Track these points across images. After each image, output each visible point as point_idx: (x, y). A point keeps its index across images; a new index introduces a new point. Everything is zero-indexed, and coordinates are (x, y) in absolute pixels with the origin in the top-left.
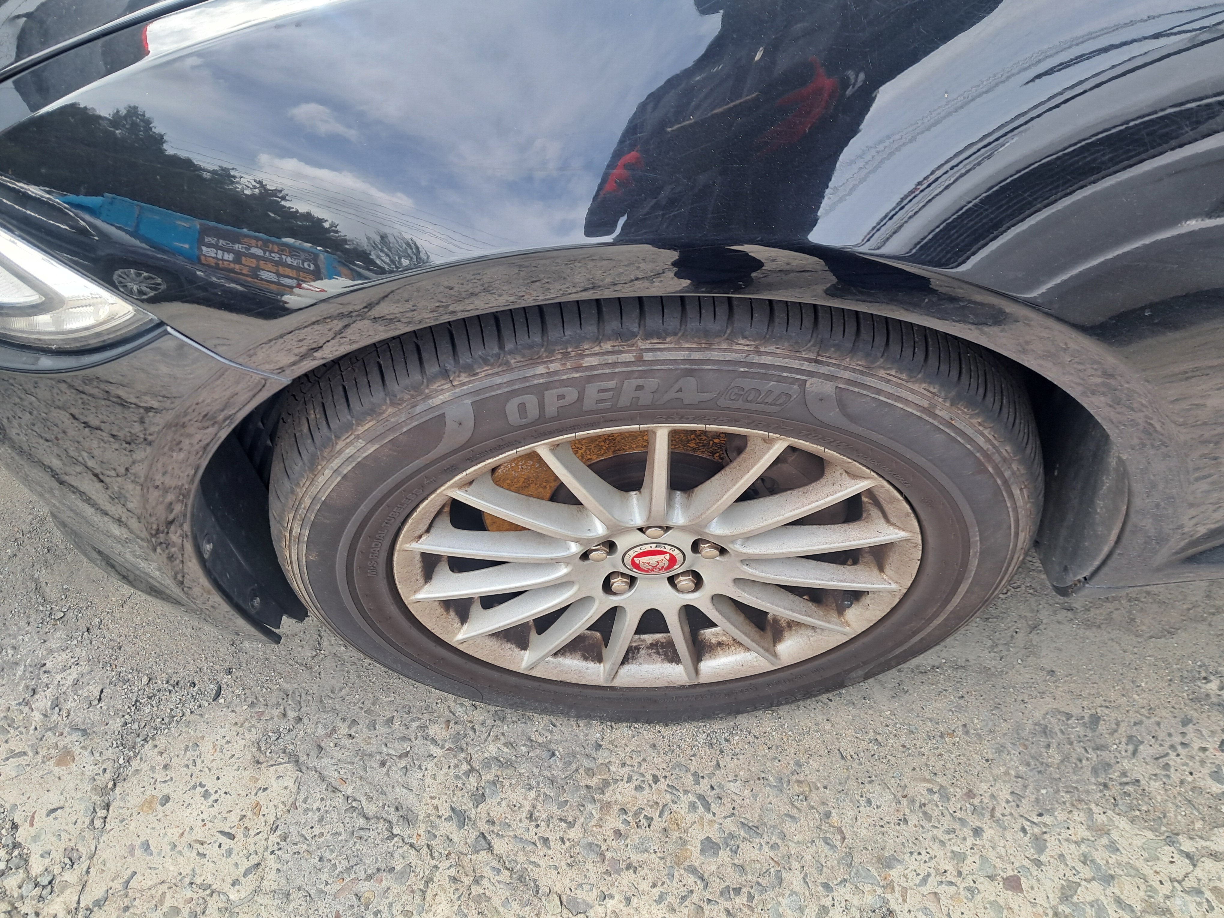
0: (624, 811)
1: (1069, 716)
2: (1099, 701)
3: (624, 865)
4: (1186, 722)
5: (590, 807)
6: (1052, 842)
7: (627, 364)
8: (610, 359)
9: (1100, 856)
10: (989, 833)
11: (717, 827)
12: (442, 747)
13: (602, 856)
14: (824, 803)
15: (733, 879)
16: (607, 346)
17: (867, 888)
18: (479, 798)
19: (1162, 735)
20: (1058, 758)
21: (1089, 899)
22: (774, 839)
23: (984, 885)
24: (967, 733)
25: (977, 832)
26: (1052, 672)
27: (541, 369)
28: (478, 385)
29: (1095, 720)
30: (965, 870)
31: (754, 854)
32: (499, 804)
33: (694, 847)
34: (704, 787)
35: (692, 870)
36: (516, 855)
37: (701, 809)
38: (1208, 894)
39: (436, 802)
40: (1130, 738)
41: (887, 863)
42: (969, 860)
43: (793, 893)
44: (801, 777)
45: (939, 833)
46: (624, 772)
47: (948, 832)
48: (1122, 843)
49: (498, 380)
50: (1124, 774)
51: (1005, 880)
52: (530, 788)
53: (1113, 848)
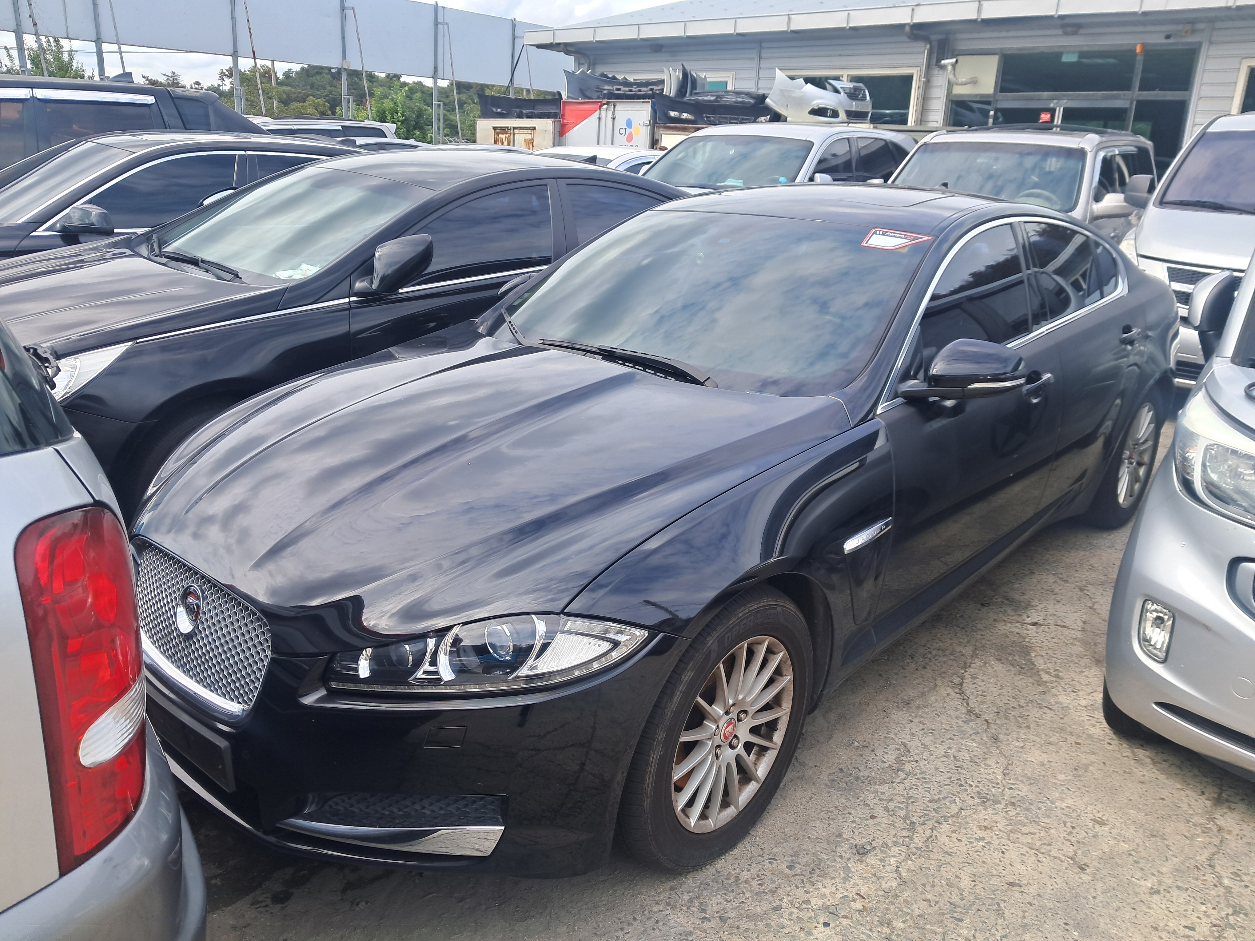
0: (753, 878)
1: (834, 773)
2: (836, 765)
3: (774, 889)
4: (861, 755)
5: (741, 886)
6: (869, 803)
9: (882, 797)
10: (853, 812)
11: (785, 862)
12: (668, 909)
13: (764, 892)
14: (804, 836)
15: (809, 869)
17: (843, 844)
18: (704, 911)
19: (860, 762)
20: (845, 785)
21: (893, 807)
22: (805, 852)
23: (868, 822)
24: (815, 795)
25: (850, 813)
26: (816, 766)
29: (841, 770)
30: (859, 823)
31: (805, 860)
32: (712, 906)
33: (787, 871)
34: (766, 857)
35: (793, 876)
36: (739, 912)
37: (774, 861)
38: (914, 787)
39: (691, 922)
40: (854, 768)
41: (840, 835)
42: (857, 820)
43: (828, 859)
44: (789, 835)
45: (842, 821)
46: (737, 871)
47: (844, 818)
48: (883, 791)
50: (863, 777)
51: (870, 818)
52: (716, 896)
53: (883, 793)
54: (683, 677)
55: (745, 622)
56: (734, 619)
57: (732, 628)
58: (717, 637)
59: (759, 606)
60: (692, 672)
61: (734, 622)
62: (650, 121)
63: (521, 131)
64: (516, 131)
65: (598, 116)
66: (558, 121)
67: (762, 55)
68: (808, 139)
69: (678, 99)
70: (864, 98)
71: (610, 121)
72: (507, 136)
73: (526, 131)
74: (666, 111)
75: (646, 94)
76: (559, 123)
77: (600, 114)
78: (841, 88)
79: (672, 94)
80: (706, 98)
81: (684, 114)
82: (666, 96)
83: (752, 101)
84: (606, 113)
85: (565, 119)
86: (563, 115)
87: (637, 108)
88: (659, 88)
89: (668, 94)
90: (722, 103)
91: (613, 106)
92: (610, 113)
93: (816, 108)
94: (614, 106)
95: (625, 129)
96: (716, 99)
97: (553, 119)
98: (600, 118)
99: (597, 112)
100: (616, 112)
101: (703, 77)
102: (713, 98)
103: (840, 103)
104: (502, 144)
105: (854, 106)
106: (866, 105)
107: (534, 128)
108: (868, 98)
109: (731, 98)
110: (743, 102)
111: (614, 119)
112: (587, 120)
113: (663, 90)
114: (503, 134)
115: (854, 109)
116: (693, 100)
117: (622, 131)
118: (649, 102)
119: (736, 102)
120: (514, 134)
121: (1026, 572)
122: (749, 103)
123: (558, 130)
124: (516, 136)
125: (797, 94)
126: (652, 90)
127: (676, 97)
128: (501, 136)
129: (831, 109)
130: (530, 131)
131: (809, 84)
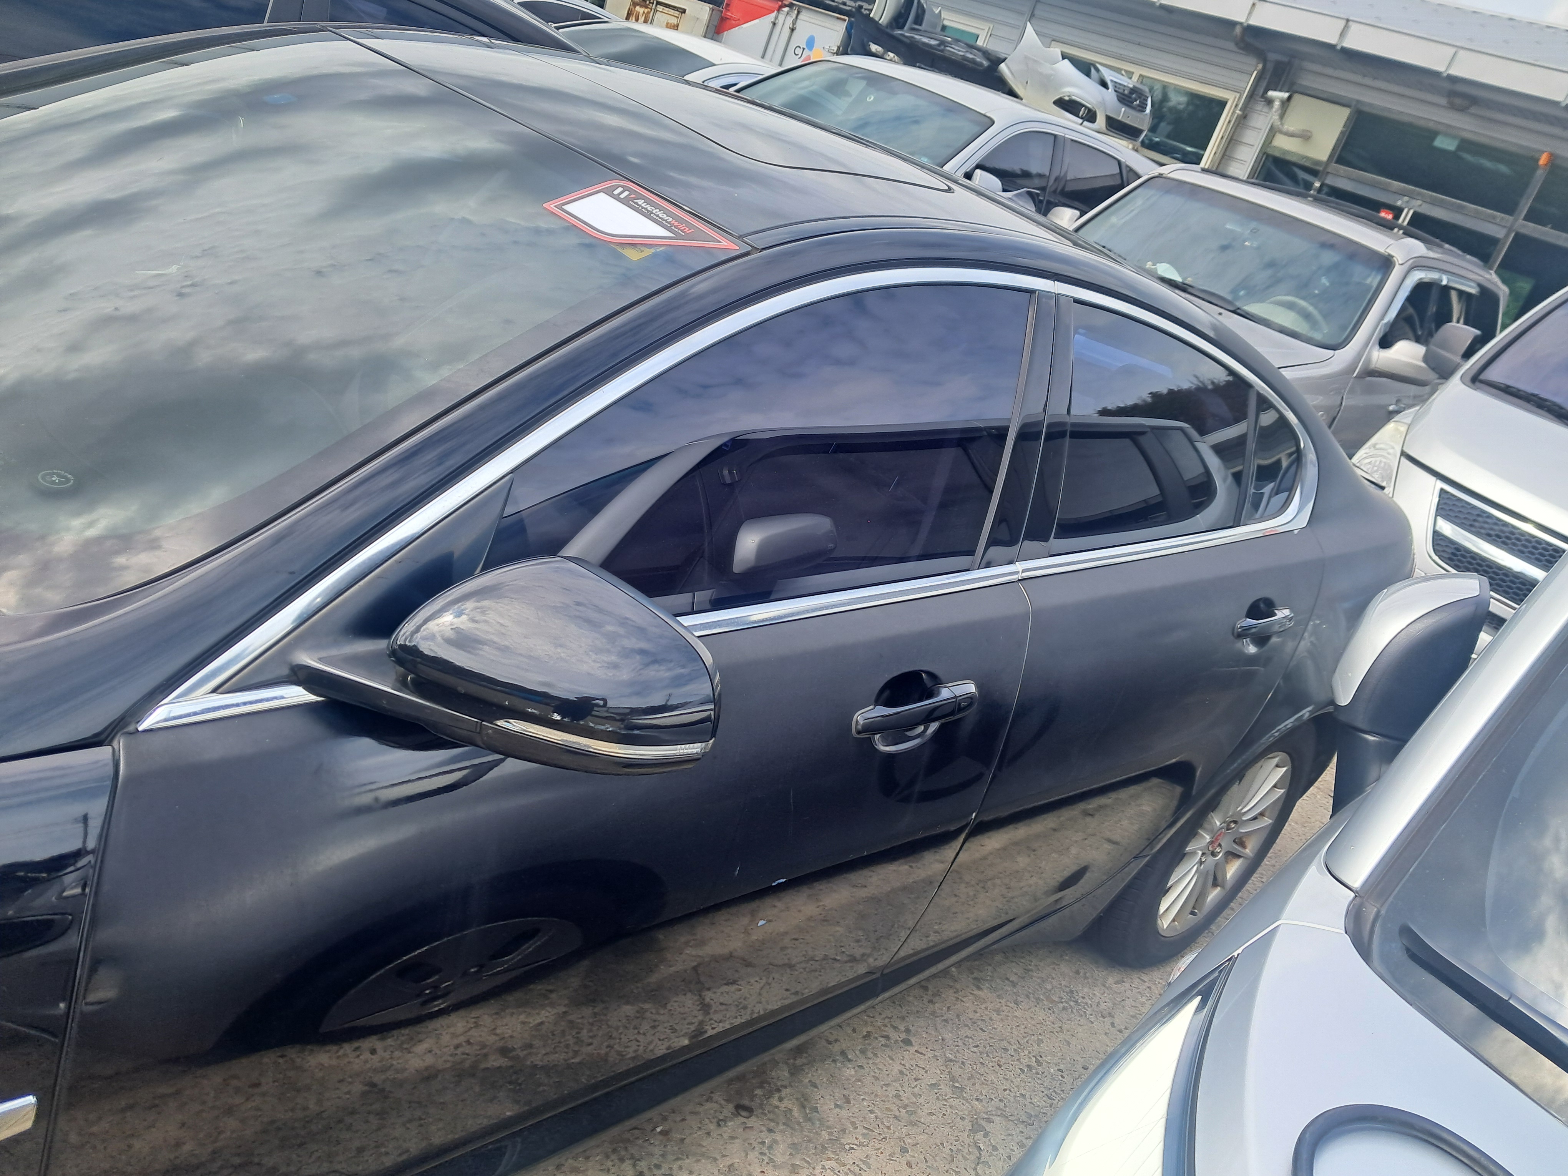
62: (839, 47)
63: (666, 10)
64: (660, 8)
65: (773, 20)
66: (719, 11)
67: (1037, 12)
68: (988, 115)
69: (889, 31)
70: (1142, 108)
71: (786, 31)
72: (646, 11)
73: (672, 12)
74: (865, 40)
75: (850, 11)
76: (719, 13)
77: (776, 18)
78: (1112, 81)
79: (884, 20)
80: (925, 40)
81: (889, 53)
82: (872, 20)
83: (986, 63)
84: (785, 19)
85: (729, 10)
86: (728, 5)
87: (827, 25)
88: (870, 7)
89: (877, 19)
90: (947, 54)
91: (796, 12)
92: (790, 20)
93: (1067, 98)
94: (799, 13)
95: (804, 49)
96: (939, 45)
97: (711, 6)
98: (774, 24)
99: (774, 15)
100: (798, 21)
101: (937, 12)
102: (933, 42)
103: (1103, 103)
104: (637, 20)
105: (1123, 114)
106: (1143, 120)
107: (684, 11)
108: (1148, 109)
109: (959, 51)
110: (973, 61)
111: (793, 30)
112: (757, 21)
113: (871, 10)
114: (641, 6)
115: (1120, 118)
116: (907, 37)
117: (799, 51)
118: (845, 20)
119: (965, 58)
120: (656, 11)
122: (981, 64)
123: (715, 23)
124: (658, 15)
125: (1046, 69)
126: (861, 7)
127: (887, 27)
128: (638, 8)
129: (1086, 107)
130: (676, 13)
131: (1066, 61)
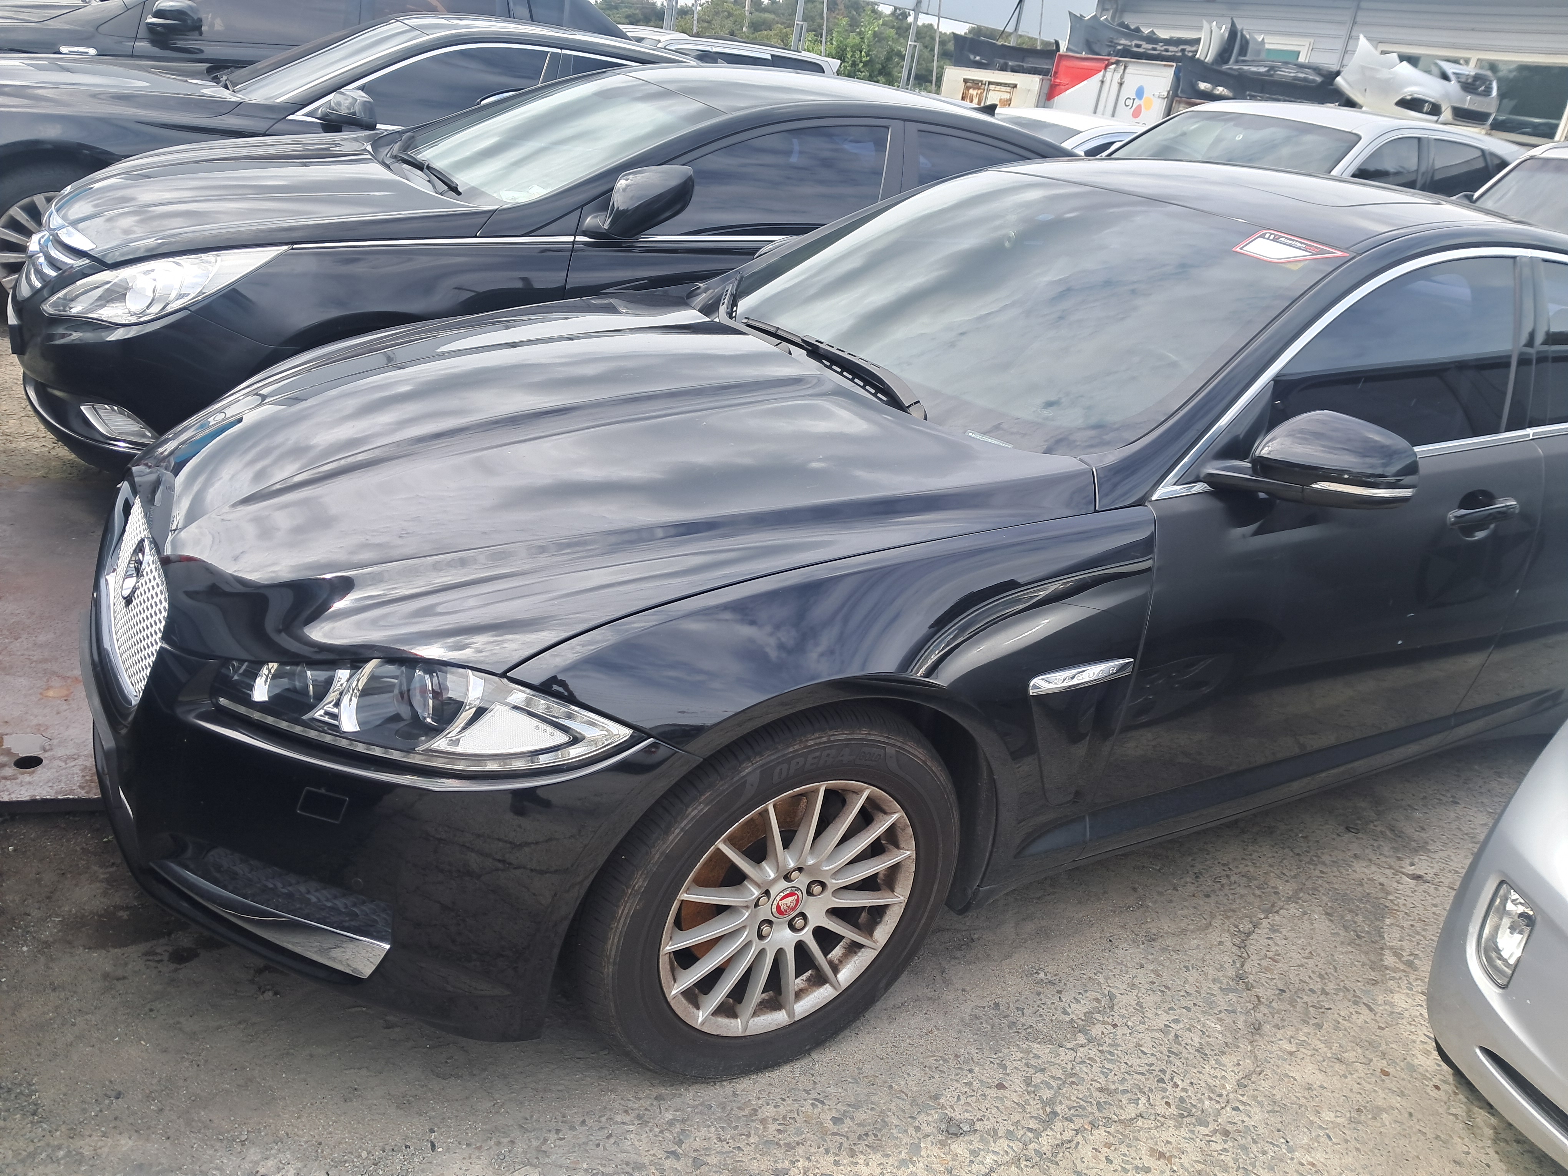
0: (775, 1120)
1: (984, 1008)
2: (994, 996)
3: (794, 1144)
4: (1039, 994)
5: (753, 1124)
6: (1008, 1064)
7: (824, 743)
8: (818, 741)
9: (1033, 1062)
10: (977, 1070)
11: (834, 1111)
12: (634, 1124)
13: (777, 1144)
14: (885, 1082)
15: (861, 1131)
16: (817, 735)
17: (933, 1112)
18: (680, 1143)
19: (1031, 1003)
20: (989, 1027)
21: (1039, 1081)
22: (870, 1106)
23: (988, 1091)
24: (938, 1029)
25: (971, 1071)
26: (964, 990)
27: (791, 750)
28: (764, 761)
29: (997, 1005)
30: (975, 1089)
31: (864, 1116)
32: (695, 1140)
33: (829, 1124)
34: (814, 1094)
35: (833, 1134)
36: (725, 1160)
37: (820, 1105)
38: (1088, 1061)
39: (652, 1152)
40: (1018, 1008)
41: (936, 1098)
42: (975, 1083)
43: (896, 1126)
44: (865, 1074)
45: (953, 1077)
46: (760, 1102)
47: (957, 1075)
48: (1040, 1054)
49: (773, 757)
50: (1023, 1025)
51: (997, 1086)
52: (709, 1126)
53: (1037, 1057)
54: (690, 810)
55: (817, 754)
56: (796, 747)
57: (792, 758)
58: (762, 766)
59: (849, 737)
60: (706, 805)
61: (797, 750)
62: (1169, 92)
63: (998, 88)
64: (992, 87)
65: (1101, 79)
66: (1048, 79)
67: (1358, 19)
68: (1354, 132)
69: (1215, 67)
70: (1487, 92)
71: (1115, 86)
72: (979, 92)
73: (1003, 89)
74: (1194, 80)
75: (1174, 55)
76: (1049, 82)
77: (1104, 76)
78: (1454, 73)
79: (1209, 59)
80: (1254, 69)
81: (1218, 88)
82: (1199, 60)
83: (1319, 79)
84: (1112, 75)
85: (1057, 78)
86: (1056, 73)
87: (1155, 73)
88: (1194, 49)
89: (1202, 58)
90: (1276, 78)
91: (1123, 67)
92: (1117, 76)
93: (1409, 98)
94: (1125, 68)
95: (1134, 99)
96: (1268, 71)
97: (1041, 77)
98: (1102, 82)
99: (1101, 73)
100: (1126, 75)
101: (1260, 40)
102: (1263, 70)
103: (1447, 95)
104: (971, 101)
105: (1469, 102)
106: (1490, 104)
107: (1015, 86)
108: (1494, 93)
109: (1290, 73)
110: (1305, 80)
111: (1121, 84)
112: (1085, 82)
113: (1197, 51)
114: (974, 89)
115: (1466, 106)
116: (1235, 70)
117: (1129, 102)
118: (1173, 66)
119: (1296, 78)
120: (988, 90)
121: (1444, 799)
122: (1314, 81)
123: (1046, 92)
124: (991, 94)
125: (1384, 74)
126: (1183, 50)
127: (1213, 63)
128: (971, 91)
129: (1430, 103)
130: (1008, 89)
131: (1405, 63)
